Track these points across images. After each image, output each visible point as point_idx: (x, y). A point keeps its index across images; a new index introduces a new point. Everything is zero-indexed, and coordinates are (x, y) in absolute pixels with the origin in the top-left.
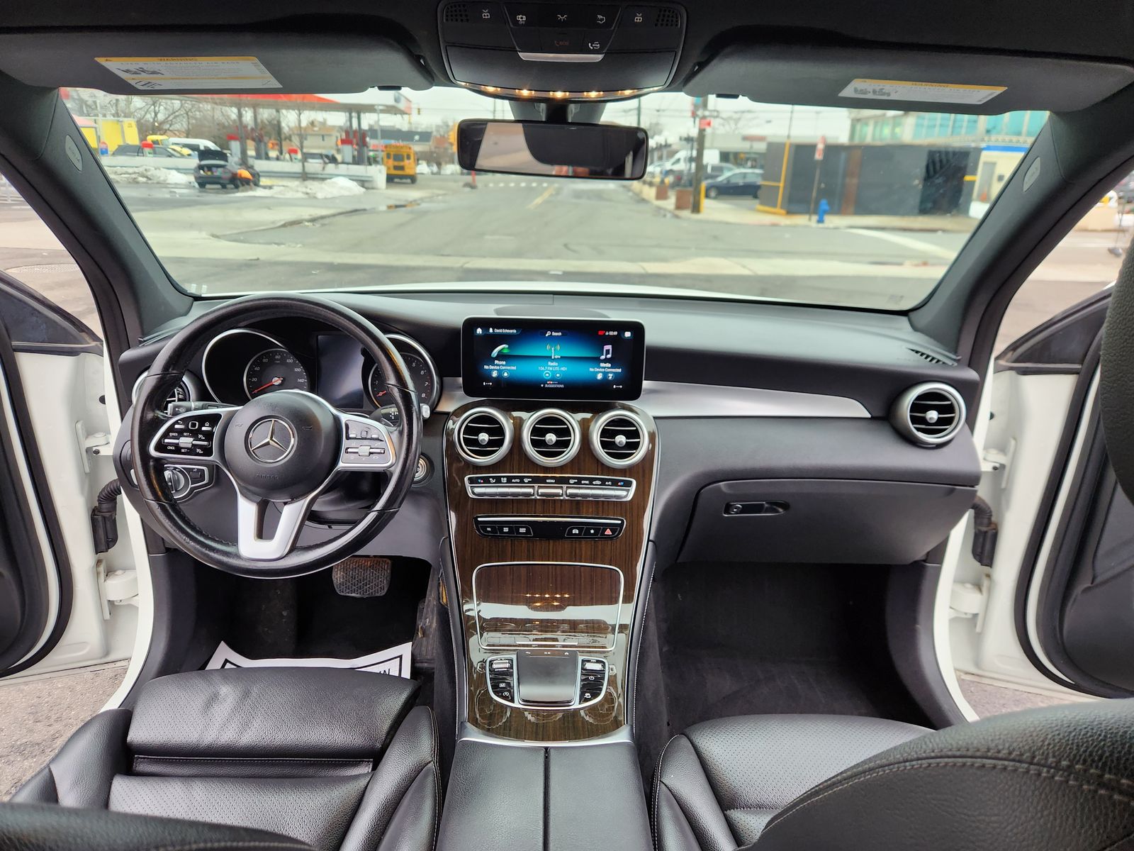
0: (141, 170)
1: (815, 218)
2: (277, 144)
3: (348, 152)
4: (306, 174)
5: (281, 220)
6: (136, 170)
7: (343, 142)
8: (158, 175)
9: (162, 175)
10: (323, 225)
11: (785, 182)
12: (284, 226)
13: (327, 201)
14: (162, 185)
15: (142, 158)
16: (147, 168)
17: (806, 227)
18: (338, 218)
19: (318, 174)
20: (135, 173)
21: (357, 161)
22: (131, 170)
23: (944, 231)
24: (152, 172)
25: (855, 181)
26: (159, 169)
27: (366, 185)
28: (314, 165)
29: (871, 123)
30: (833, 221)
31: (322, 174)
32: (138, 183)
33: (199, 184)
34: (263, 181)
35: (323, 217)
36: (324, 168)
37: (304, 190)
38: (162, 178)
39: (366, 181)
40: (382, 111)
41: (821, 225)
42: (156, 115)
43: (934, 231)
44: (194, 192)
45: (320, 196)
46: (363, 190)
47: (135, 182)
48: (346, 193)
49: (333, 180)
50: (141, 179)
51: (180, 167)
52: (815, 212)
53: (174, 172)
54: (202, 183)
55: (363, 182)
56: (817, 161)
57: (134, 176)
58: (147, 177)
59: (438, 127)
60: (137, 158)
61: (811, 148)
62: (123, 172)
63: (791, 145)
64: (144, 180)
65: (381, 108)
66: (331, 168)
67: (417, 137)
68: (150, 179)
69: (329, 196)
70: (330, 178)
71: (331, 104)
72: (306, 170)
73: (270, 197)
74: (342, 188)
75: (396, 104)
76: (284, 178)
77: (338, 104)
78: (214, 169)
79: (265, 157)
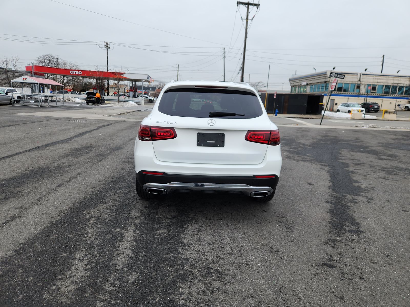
0: (67, 98)
1: (275, 115)
2: (107, 91)
3: (131, 94)
5: (119, 113)
7: (130, 91)
8: (73, 100)
9: (74, 100)
10: (130, 114)
11: (266, 104)
12: (120, 114)
13: (129, 108)
14: (74, 103)
15: (67, 94)
16: (69, 97)
17: (272, 117)
18: (134, 112)
19: (123, 100)
21: (134, 96)
22: (64, 98)
23: (311, 118)
24: (70, 99)
25: (287, 104)
26: (73, 98)
28: (122, 98)
29: (297, 87)
30: (279, 115)
32: (66, 102)
33: (87, 102)
34: (106, 102)
35: (129, 112)
36: (125, 99)
38: (74, 101)
39: (138, 102)
40: (144, 82)
41: (276, 116)
43: (309, 118)
44: (85, 105)
45: (126, 106)
46: (138, 105)
47: (65, 102)
48: (133, 106)
49: (128, 102)
50: (67, 101)
51: (79, 97)
52: (274, 113)
53: (77, 99)
54: (88, 102)
56: (275, 98)
57: (65, 100)
58: (69, 100)
59: (157, 86)
60: (66, 94)
61: (273, 95)
62: (62, 99)
63: (267, 94)
64: (68, 101)
66: (127, 98)
67: (151, 89)
68: (70, 101)
69: (128, 106)
70: (127, 102)
71: (127, 79)
72: (119, 99)
73: (112, 106)
74: (132, 104)
75: (148, 79)
76: (112, 101)
77: (129, 79)
78: (92, 98)
79: (103, 95)
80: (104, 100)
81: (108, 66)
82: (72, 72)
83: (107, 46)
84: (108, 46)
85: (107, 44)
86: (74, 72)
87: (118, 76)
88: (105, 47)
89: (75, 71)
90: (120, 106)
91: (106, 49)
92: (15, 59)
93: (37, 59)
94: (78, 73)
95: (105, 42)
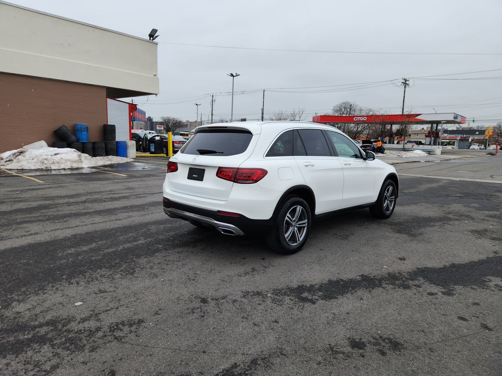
3: (428, 140)
4: (405, 149)
6: (342, 148)
7: (427, 136)
19: (410, 149)
20: (341, 149)
22: (340, 148)
27: (431, 153)
31: (411, 149)
36: (413, 147)
37: (398, 154)
38: (349, 151)
39: (431, 151)
40: (444, 123)
42: (358, 129)
45: (404, 156)
46: (427, 155)
55: (429, 152)
57: (340, 150)
58: (344, 150)
65: (444, 122)
66: (416, 147)
68: (346, 151)
71: (422, 121)
72: (405, 147)
73: (383, 156)
74: (416, 154)
75: (455, 120)
76: (395, 151)
77: (426, 121)
78: (367, 147)
79: (392, 143)
80: (384, 149)
81: (404, 107)
82: (356, 119)
83: (405, 83)
84: (407, 82)
85: (406, 80)
86: (358, 119)
87: (412, 119)
88: (403, 84)
89: (360, 118)
90: (395, 156)
91: (404, 87)
92: (301, 111)
93: (333, 108)
94: (363, 119)
95: (403, 79)
